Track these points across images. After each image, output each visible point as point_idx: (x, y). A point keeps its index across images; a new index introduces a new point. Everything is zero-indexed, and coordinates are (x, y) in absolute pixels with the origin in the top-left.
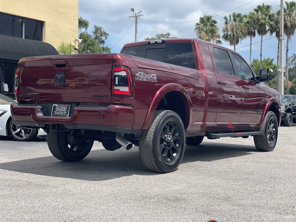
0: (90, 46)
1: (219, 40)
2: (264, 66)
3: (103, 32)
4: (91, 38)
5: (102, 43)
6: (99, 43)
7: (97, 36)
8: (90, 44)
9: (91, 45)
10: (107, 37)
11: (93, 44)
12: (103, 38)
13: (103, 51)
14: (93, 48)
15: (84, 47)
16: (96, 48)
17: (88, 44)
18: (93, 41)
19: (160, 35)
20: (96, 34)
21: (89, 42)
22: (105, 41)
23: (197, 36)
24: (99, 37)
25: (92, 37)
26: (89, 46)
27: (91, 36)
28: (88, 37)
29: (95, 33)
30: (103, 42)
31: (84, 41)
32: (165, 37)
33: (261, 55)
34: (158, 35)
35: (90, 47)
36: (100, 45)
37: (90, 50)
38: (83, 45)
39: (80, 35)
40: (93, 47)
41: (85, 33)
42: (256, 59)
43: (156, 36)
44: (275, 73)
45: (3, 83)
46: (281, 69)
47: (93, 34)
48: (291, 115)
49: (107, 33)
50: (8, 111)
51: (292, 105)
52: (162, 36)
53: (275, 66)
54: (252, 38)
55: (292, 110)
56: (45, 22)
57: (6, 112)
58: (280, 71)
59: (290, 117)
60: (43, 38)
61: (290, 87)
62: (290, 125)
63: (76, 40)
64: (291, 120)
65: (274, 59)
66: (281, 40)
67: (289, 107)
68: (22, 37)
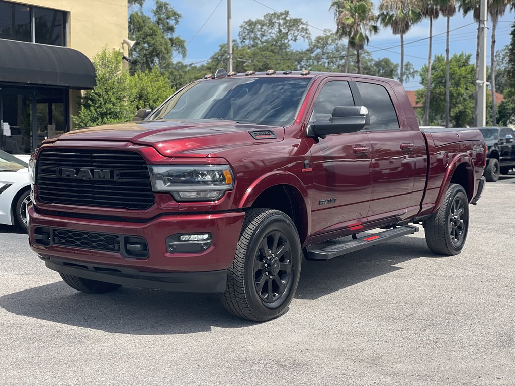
0: (148, 37)
1: (375, 25)
2: (454, 69)
3: (171, 11)
4: (150, 23)
5: (170, 31)
6: (164, 31)
7: (160, 19)
8: (149, 33)
9: (150, 36)
10: (179, 20)
11: (153, 34)
12: (172, 22)
13: (172, 46)
14: (155, 41)
15: (139, 39)
16: (160, 40)
17: (144, 32)
18: (154, 28)
19: (272, 15)
20: (159, 15)
21: (148, 29)
22: (174, 26)
23: (335, 18)
24: (165, 19)
25: (152, 19)
26: (146, 37)
27: (149, 18)
28: (145, 20)
29: (158, 13)
30: (171, 29)
31: (138, 28)
32: (280, 17)
33: (447, 51)
34: (269, 13)
35: (149, 39)
36: (166, 34)
37: (148, 44)
38: (136, 34)
39: (130, 18)
40: (153, 39)
41: (139, 14)
42: (440, 56)
43: (264, 16)
44: (474, 80)
45: (2, 123)
46: (483, 80)
47: (154, 14)
48: (498, 162)
49: (179, 13)
50: (14, 183)
51: (500, 144)
52: (275, 17)
53: (473, 68)
54: (433, 22)
55: (500, 154)
56: (70, 12)
57: (11, 185)
58: (480, 84)
59: (496, 165)
60: (68, 40)
61: (498, 105)
62: (495, 179)
63: (125, 42)
64: (496, 170)
65: (472, 55)
66: (483, 28)
67: (493, 148)
68: (31, 41)
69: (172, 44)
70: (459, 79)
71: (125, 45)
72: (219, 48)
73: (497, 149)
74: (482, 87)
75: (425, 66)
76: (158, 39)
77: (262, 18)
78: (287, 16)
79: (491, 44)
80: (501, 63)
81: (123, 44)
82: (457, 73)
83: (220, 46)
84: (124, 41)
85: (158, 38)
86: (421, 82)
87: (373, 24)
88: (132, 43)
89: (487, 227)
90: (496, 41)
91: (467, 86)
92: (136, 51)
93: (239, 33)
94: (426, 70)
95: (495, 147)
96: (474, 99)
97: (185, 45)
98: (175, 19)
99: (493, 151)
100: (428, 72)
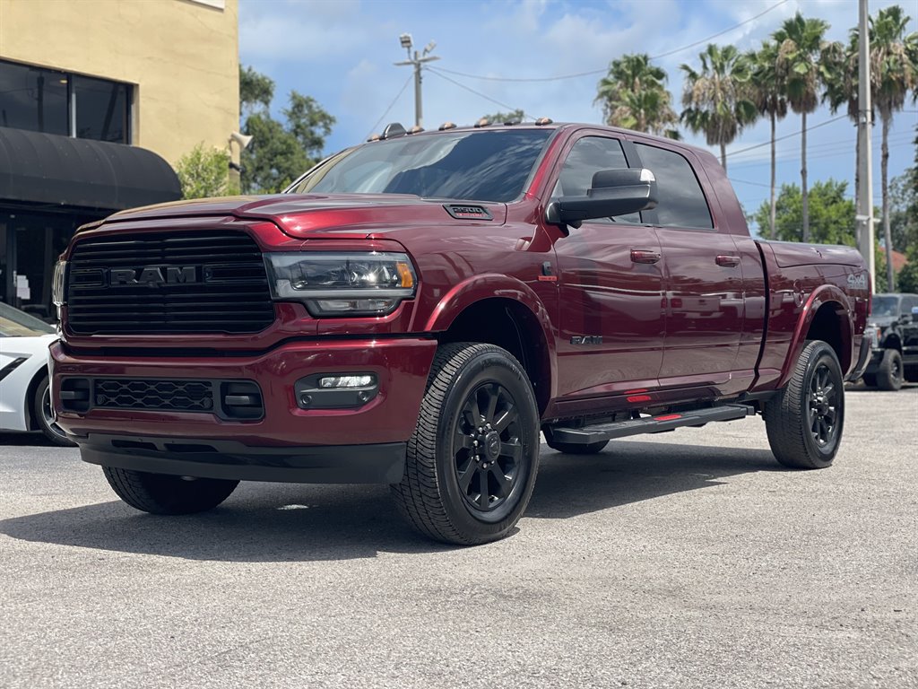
0: (278, 157)
2: (817, 208)
3: (318, 113)
4: (281, 132)
5: (316, 146)
6: (306, 146)
7: (298, 126)
8: (280, 151)
9: (281, 154)
10: (330, 127)
11: (288, 151)
12: (319, 131)
14: (290, 163)
15: (261, 161)
16: (299, 162)
17: (272, 149)
18: (289, 141)
19: (494, 118)
20: (297, 120)
21: (278, 143)
22: (324, 139)
23: (604, 118)
24: (307, 126)
25: (284, 127)
26: (275, 156)
27: (279, 125)
28: (273, 127)
29: (294, 116)
30: (318, 143)
31: (260, 142)
33: (804, 173)
35: (279, 161)
36: (309, 152)
37: (278, 168)
38: (257, 152)
39: (247, 125)
40: (287, 160)
41: (263, 117)
42: (790, 185)
47: (288, 118)
49: (332, 116)
52: (499, 121)
53: (850, 206)
54: (776, 122)
61: (898, 271)
65: (847, 184)
70: (827, 226)
75: (766, 203)
76: (296, 160)
79: (881, 159)
80: (900, 201)
82: (822, 215)
85: (296, 158)
87: (671, 128)
90: (890, 155)
92: (255, 181)
94: (767, 211)
98: (326, 126)
100: (770, 213)
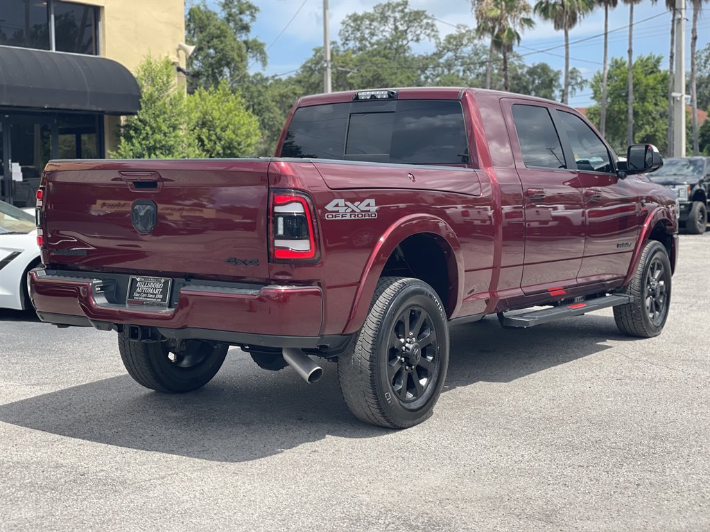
0: (215, 40)
1: (529, 17)
2: (639, 77)
3: (245, 4)
4: (216, 20)
5: (245, 31)
6: (236, 30)
7: (230, 15)
8: (216, 35)
9: (217, 38)
10: (256, 15)
11: (221, 36)
12: (246, 18)
13: (247, 51)
14: (223, 45)
15: (201, 43)
16: (230, 44)
17: (209, 33)
18: (222, 27)
19: (385, 6)
20: (229, 10)
21: (213, 28)
22: (250, 24)
23: (472, 9)
24: (237, 15)
25: (219, 15)
26: (212, 39)
27: (215, 14)
28: (210, 16)
29: (227, 7)
30: (246, 28)
31: (200, 27)
32: (397, 9)
33: (630, 52)
34: (381, 4)
35: (215, 43)
36: (238, 35)
37: (215, 49)
38: (198, 36)
39: (190, 14)
40: (222, 42)
41: (202, 8)
42: (619, 59)
43: (375, 8)
44: (666, 91)
45: (10, 163)
46: (680, 92)
47: (222, 8)
48: (704, 207)
49: (256, 6)
50: (24, 250)
51: (707, 181)
52: (389, 10)
53: (666, 75)
54: (609, 11)
55: (706, 194)
56: (103, 7)
57: (19, 253)
58: (677, 97)
59: (702, 211)
60: (101, 46)
61: (701, 125)
62: (701, 230)
63: (180, 48)
64: (703, 218)
65: (662, 57)
66: (680, 20)
67: (697, 187)
68: (49, 48)
69: (248, 48)
70: (646, 91)
71: (181, 52)
72: (313, 53)
73: (703, 188)
74: (680, 102)
75: (599, 73)
76: (228, 43)
77: (371, 11)
78: (405, 8)
79: (691, 41)
80: (703, 68)
81: (178, 50)
82: (642, 83)
83: (314, 49)
84: (180, 46)
85: (228, 41)
86: (593, 96)
87: (526, 17)
88: (191, 49)
89: (697, 302)
90: (698, 37)
91: (656, 100)
92: (197, 60)
93: (340, 33)
94: (599, 80)
95: (700, 186)
96: (667, 117)
97: (266, 49)
98: (252, 15)
99: (698, 191)
100: (602, 81)
